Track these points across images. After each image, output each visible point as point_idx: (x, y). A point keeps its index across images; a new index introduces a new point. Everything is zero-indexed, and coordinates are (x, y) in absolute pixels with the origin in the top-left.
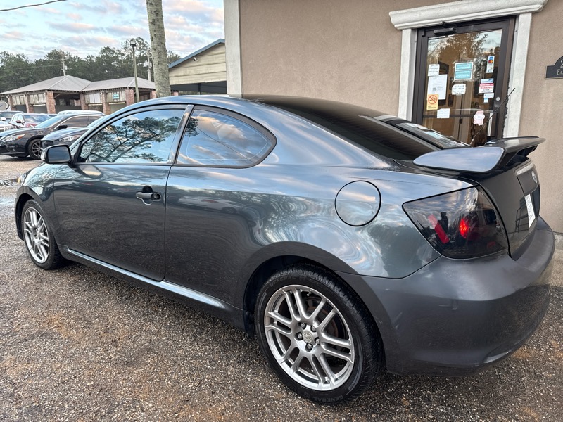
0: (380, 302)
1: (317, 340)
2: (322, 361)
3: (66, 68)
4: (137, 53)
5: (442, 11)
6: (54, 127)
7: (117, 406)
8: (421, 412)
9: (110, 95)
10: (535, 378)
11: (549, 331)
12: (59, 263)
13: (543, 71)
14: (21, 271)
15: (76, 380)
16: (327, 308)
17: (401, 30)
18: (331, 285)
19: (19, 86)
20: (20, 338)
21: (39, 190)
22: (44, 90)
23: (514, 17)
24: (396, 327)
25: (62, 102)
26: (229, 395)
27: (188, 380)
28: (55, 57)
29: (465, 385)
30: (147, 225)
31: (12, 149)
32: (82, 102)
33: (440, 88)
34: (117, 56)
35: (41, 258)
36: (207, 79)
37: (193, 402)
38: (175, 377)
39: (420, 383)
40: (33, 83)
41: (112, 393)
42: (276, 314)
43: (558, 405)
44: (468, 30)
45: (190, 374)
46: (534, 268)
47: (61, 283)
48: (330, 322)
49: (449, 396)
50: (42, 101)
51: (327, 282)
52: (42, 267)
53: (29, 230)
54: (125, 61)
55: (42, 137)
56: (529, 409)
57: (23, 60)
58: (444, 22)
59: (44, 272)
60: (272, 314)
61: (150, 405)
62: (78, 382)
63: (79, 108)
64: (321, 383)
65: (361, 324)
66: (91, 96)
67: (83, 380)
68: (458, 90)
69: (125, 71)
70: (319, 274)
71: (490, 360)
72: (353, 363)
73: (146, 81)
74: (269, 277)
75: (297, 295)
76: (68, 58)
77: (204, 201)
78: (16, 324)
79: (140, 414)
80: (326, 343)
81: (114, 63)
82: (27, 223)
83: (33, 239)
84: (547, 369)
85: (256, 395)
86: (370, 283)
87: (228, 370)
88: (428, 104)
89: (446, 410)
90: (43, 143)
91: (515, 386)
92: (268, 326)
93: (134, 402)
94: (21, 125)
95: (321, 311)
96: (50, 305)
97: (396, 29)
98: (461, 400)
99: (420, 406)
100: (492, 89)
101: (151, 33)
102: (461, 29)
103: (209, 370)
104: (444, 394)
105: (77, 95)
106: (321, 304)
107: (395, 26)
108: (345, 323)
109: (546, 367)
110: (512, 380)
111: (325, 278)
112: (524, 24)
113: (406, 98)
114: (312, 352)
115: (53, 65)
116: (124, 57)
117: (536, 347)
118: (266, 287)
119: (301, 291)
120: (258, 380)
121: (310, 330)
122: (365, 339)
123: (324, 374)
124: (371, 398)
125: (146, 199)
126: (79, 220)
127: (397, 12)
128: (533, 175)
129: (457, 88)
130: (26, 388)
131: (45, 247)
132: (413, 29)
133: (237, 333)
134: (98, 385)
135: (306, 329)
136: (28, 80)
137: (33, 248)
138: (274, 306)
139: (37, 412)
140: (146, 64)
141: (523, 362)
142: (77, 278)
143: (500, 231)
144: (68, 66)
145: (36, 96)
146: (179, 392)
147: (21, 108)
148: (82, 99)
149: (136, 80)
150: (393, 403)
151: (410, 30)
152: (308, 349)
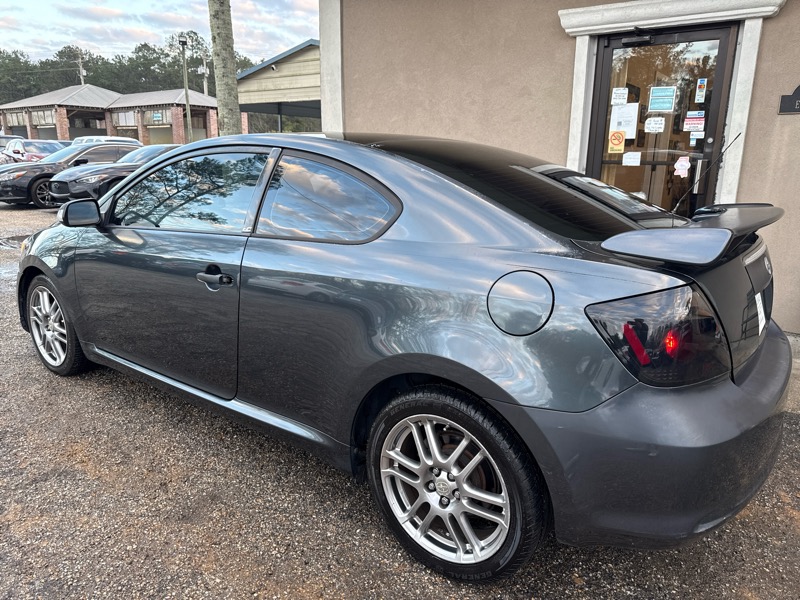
0: (550, 445)
1: (457, 493)
2: (463, 522)
3: (84, 73)
4: (188, 54)
5: (634, 12)
6: (68, 161)
7: (171, 581)
8: (600, 595)
9: (149, 114)
10: (758, 547)
11: (776, 477)
12: (80, 367)
13: (776, 103)
14: (26, 378)
15: (111, 542)
16: (472, 449)
17: (575, 37)
18: (479, 417)
19: (16, 98)
20: (28, 478)
21: (52, 262)
22: (53, 106)
23: (738, 23)
24: (569, 476)
25: (78, 123)
26: (329, 566)
27: (271, 544)
28: (69, 57)
29: (660, 555)
30: (205, 315)
31: (7, 192)
32: (108, 123)
33: (628, 123)
34: (159, 58)
35: (55, 359)
36: (291, 97)
37: (278, 577)
38: (251, 538)
39: (598, 552)
40: (37, 94)
41: (163, 563)
42: (397, 454)
43: (791, 587)
44: (670, 40)
45: (273, 534)
46: (765, 397)
47: (84, 396)
48: (476, 469)
49: (639, 571)
50: (49, 120)
51: (473, 413)
52: (56, 371)
53: (38, 317)
54: (170, 65)
55: (51, 176)
56: (750, 591)
57: (22, 60)
58: (636, 28)
59: (60, 379)
60: (392, 453)
61: (218, 581)
62: (114, 545)
63: (103, 132)
64: (461, 553)
65: (521, 474)
66: (121, 115)
67: (121, 541)
68: (655, 126)
69: (170, 80)
70: (462, 401)
71: (702, 529)
72: (507, 527)
73: (201, 94)
74: (389, 401)
75: (428, 429)
76: (87, 58)
77: (284, 282)
78: (21, 456)
79: (203, 594)
80: (469, 498)
81: (155, 67)
82: (35, 308)
83: (44, 331)
84: (774, 533)
85: (368, 568)
86: (536, 417)
87: (327, 529)
88: (610, 145)
89: (635, 591)
90: (53, 186)
91: (730, 558)
92: (385, 471)
93: (194, 575)
94: (19, 156)
95: (463, 453)
96: (69, 429)
97: (568, 35)
98: (656, 577)
99: (599, 586)
100: (702, 127)
101: (212, 30)
102: (661, 38)
103: (300, 529)
104: (631, 568)
105: (100, 114)
106: (464, 443)
107: (567, 31)
108: (498, 471)
109: (773, 530)
110: (725, 549)
111: (470, 407)
112: (751, 34)
113: (579, 135)
114: (450, 509)
115: (65, 69)
116: (170, 59)
117: (759, 501)
118: (384, 416)
119: (435, 423)
120: (369, 545)
121: (446, 478)
122: (526, 495)
123: (464, 540)
124: (529, 574)
125: (210, 284)
126: (108, 305)
127: (570, 11)
128: (766, 263)
129: (653, 123)
130: (39, 553)
131: (62, 344)
132: (592, 37)
133: (339, 475)
134: (142, 550)
135: (441, 476)
136: (29, 89)
137: (44, 344)
138: (395, 443)
139: (56, 589)
140: (202, 70)
141: (741, 523)
142: (107, 388)
143: (720, 341)
144: (87, 70)
145: (41, 113)
146: (259, 562)
147: (20, 131)
148: (108, 120)
149: (186, 94)
150: (561, 582)
151: (587, 38)
152: (443, 505)
